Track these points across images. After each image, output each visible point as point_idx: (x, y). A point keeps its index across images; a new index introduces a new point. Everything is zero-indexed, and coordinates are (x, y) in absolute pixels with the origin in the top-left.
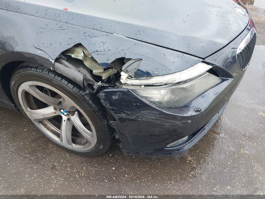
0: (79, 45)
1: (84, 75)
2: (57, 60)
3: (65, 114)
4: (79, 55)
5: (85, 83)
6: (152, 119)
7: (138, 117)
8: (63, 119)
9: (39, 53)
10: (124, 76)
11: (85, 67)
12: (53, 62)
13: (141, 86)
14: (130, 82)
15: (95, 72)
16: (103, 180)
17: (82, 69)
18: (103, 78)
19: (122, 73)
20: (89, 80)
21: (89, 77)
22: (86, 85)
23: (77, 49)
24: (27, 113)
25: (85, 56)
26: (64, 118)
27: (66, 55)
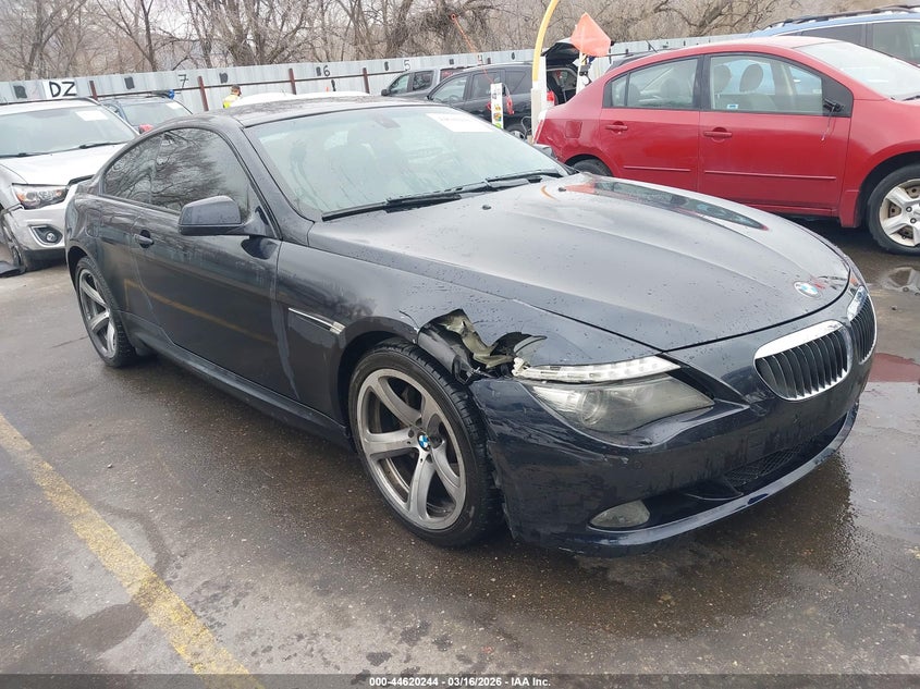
0: (459, 312)
1: (457, 356)
2: (423, 330)
3: (426, 445)
4: (457, 327)
5: (456, 367)
6: (556, 443)
7: (530, 437)
8: (420, 457)
9: (402, 318)
10: (518, 362)
11: (463, 346)
12: (418, 330)
13: (542, 380)
14: (524, 373)
15: (477, 356)
16: (465, 593)
17: (457, 347)
18: (488, 366)
19: (516, 360)
20: (464, 365)
21: (464, 360)
22: (456, 371)
23: (456, 318)
24: (363, 440)
25: (466, 329)
26: (423, 454)
27: (437, 325)
